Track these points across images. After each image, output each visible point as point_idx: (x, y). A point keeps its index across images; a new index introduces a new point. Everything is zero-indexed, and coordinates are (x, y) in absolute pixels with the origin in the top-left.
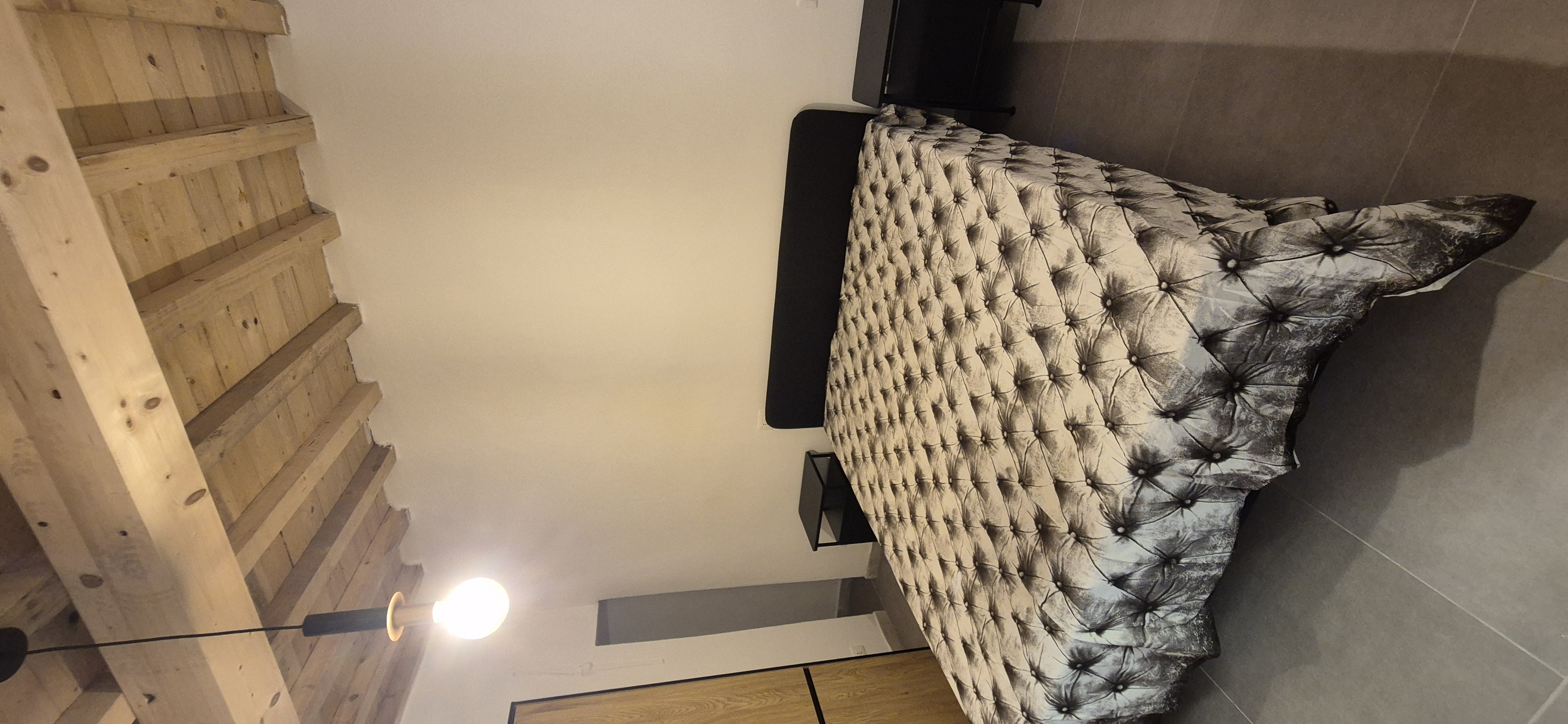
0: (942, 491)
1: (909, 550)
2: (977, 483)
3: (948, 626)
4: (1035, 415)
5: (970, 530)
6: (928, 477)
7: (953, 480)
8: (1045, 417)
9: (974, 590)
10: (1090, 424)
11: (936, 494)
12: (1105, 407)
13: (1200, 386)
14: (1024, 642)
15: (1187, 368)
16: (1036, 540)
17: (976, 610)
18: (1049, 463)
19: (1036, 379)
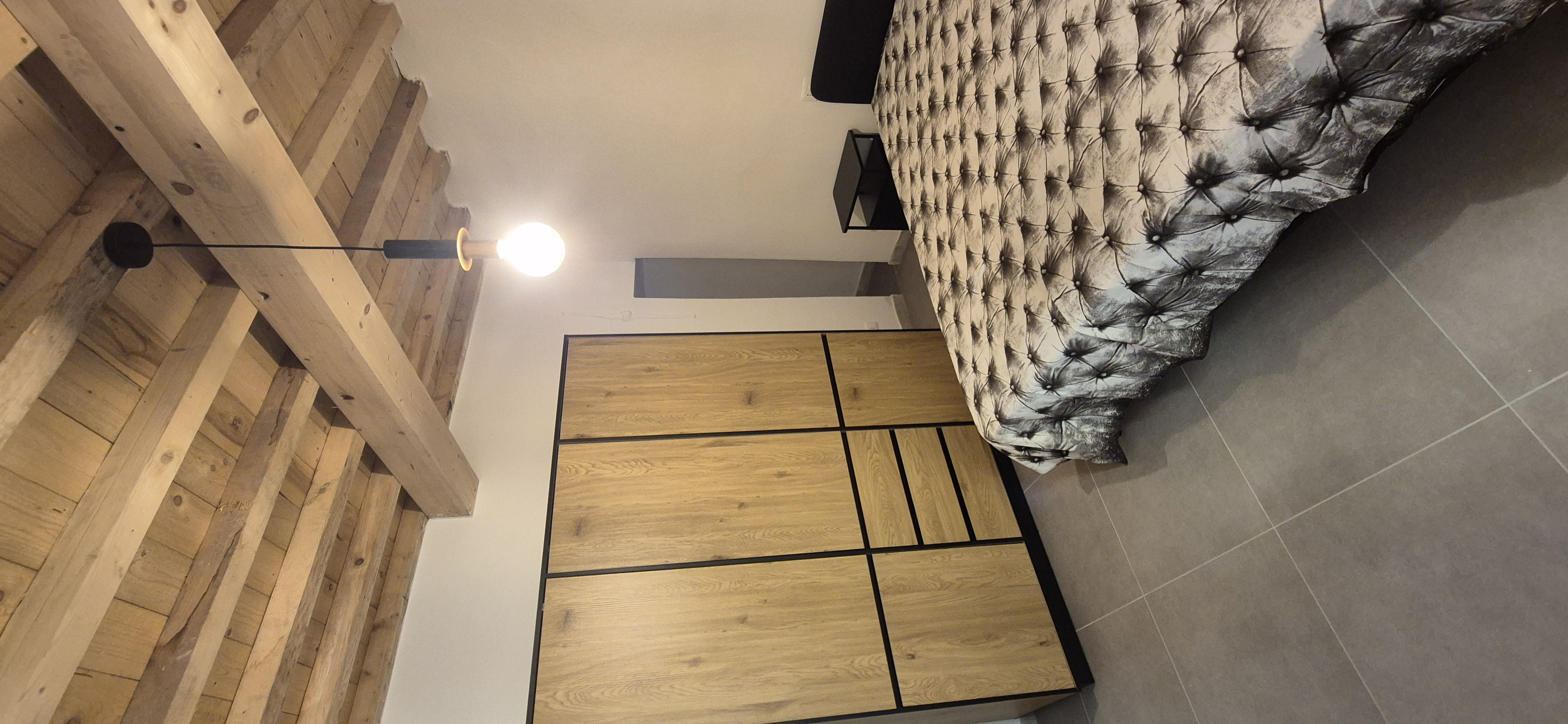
0: (985, 184)
1: (939, 241)
2: (1024, 178)
3: (961, 311)
4: (1107, 110)
5: (1005, 226)
6: (974, 169)
7: (999, 173)
8: (1117, 112)
9: (994, 281)
10: (1163, 125)
11: (979, 187)
12: (1187, 108)
13: (1301, 93)
14: (1028, 330)
15: (1295, 69)
16: (1068, 240)
17: (991, 299)
18: (1105, 165)
19: (1121, 67)
